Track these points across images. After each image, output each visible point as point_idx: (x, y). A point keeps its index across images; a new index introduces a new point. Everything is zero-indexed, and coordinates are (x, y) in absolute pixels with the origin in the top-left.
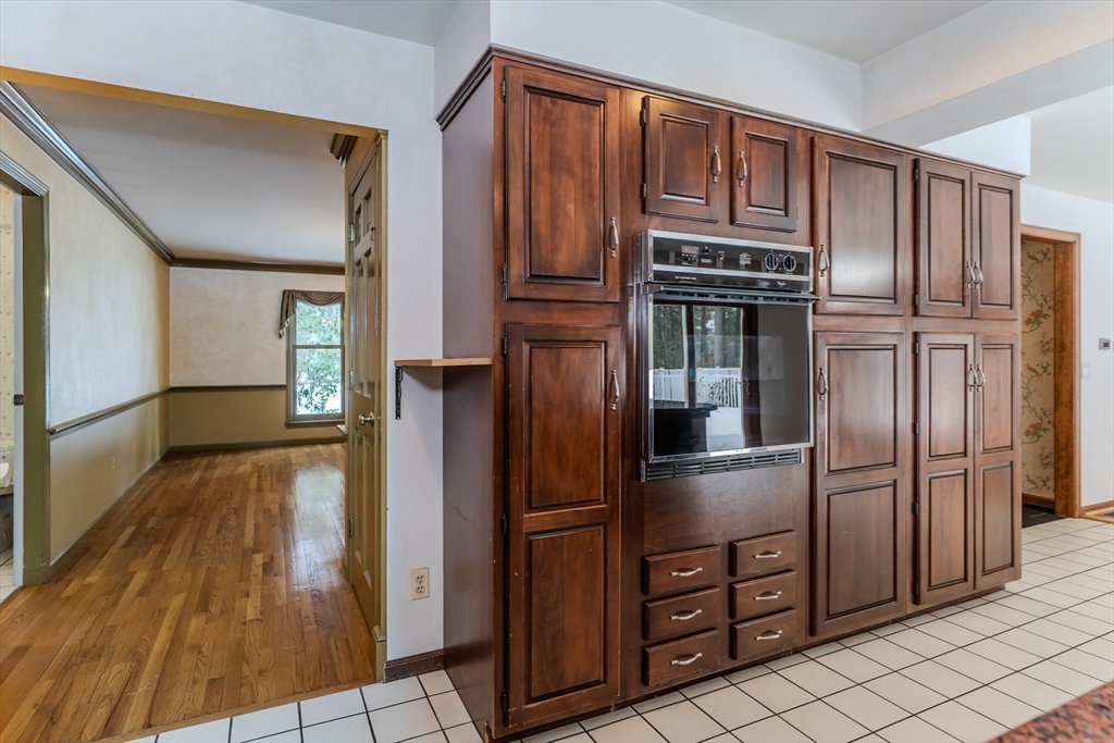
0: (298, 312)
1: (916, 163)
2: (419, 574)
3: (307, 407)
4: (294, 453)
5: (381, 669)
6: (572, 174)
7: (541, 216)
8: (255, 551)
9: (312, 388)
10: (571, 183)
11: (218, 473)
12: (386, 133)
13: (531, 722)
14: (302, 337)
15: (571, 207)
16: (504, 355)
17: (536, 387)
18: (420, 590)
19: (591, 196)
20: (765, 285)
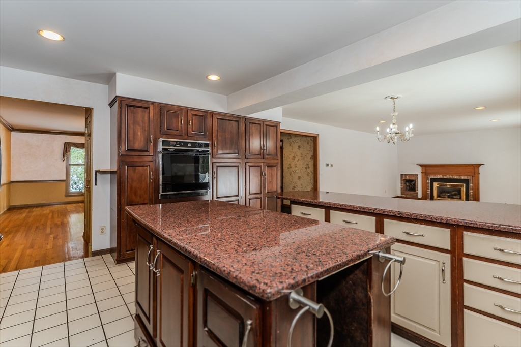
0: (71, 151)
1: (245, 119)
2: (102, 227)
3: (75, 189)
4: (69, 207)
5: (90, 254)
6: (139, 125)
7: (131, 135)
8: (50, 234)
9: (79, 181)
10: (139, 127)
11: (34, 214)
12: (93, 109)
13: (127, 257)
14: (72, 161)
15: (139, 133)
16: (119, 167)
17: (128, 176)
18: (102, 232)
19: (145, 130)
20: (195, 151)
